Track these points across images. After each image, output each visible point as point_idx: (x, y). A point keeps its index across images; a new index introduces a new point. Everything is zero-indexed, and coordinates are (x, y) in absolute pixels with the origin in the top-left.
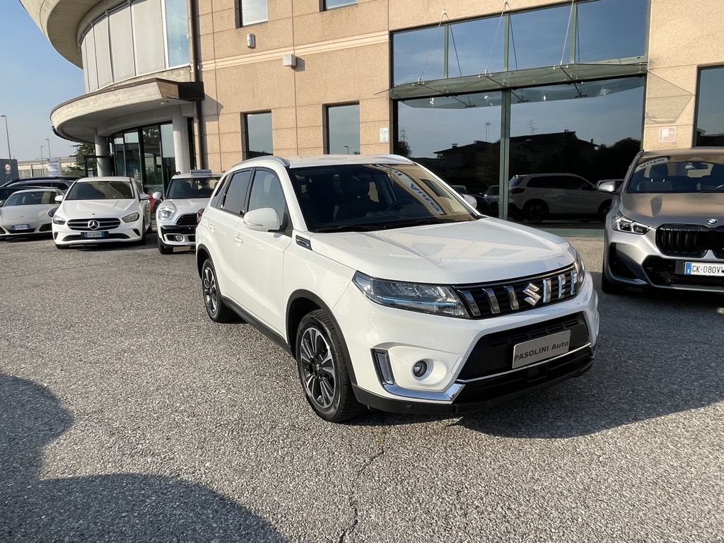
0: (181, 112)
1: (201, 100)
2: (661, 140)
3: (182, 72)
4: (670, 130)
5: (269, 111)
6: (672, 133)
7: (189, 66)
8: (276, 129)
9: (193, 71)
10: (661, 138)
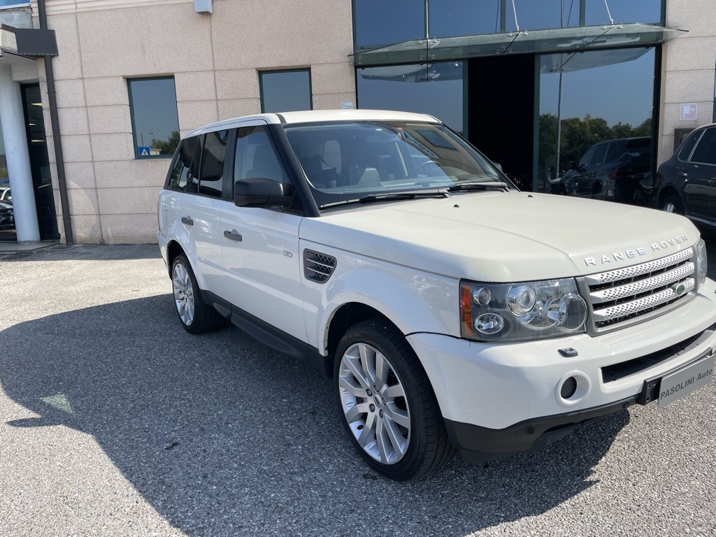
0: (11, 75)
1: (52, 57)
2: (682, 117)
3: (16, 15)
4: (692, 106)
5: (172, 77)
6: (693, 109)
7: (30, 7)
8: (183, 102)
9: (36, 13)
10: (682, 115)
